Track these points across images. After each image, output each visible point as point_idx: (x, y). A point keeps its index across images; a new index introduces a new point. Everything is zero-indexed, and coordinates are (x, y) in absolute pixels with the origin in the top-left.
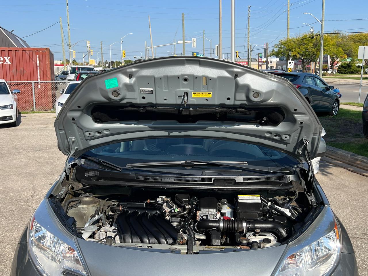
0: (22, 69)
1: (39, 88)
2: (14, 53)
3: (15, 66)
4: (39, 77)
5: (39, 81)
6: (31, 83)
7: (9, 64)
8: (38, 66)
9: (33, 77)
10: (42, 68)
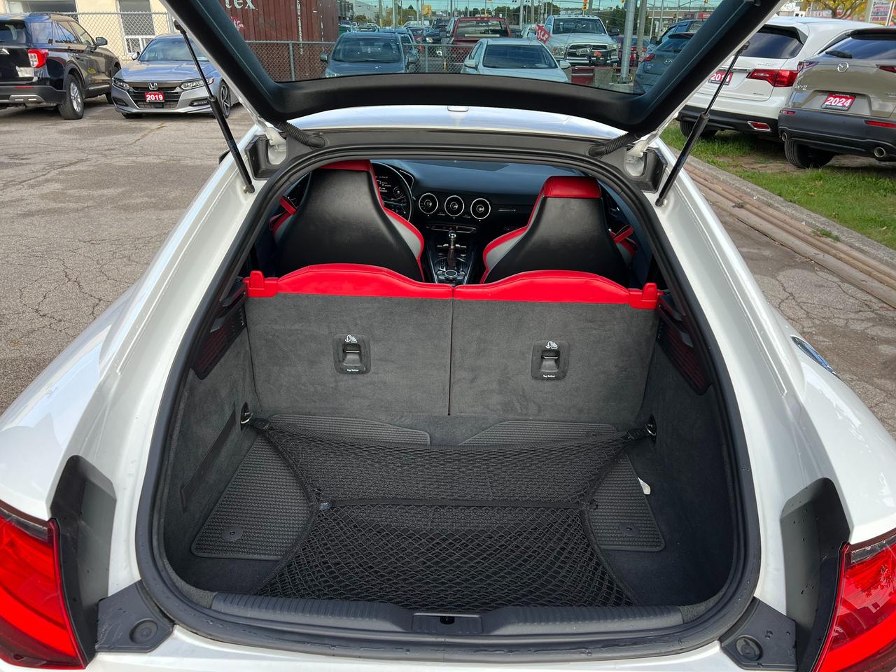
0: (273, 18)
1: (301, 54)
3: (261, 13)
4: (300, 34)
5: (301, 41)
6: (288, 44)
7: (253, 10)
8: (299, 13)
10: (305, 17)
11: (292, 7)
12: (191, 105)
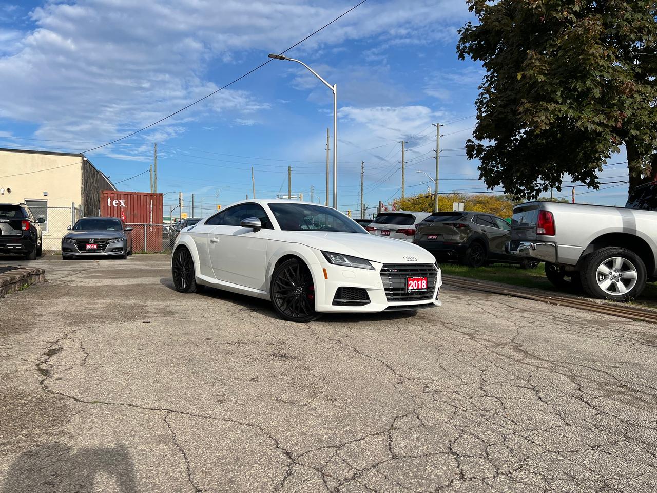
1: (151, 230)
2: (129, 197)
3: (129, 209)
4: (151, 220)
5: (151, 224)
6: (144, 225)
7: (124, 207)
8: (152, 209)
9: (146, 220)
10: (155, 212)
11: (148, 206)
12: (112, 251)
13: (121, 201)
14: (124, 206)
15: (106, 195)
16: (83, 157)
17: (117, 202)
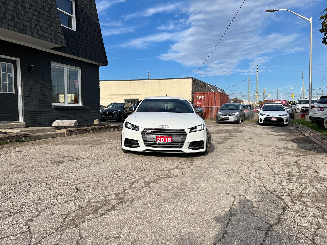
0: (208, 101)
1: (215, 109)
3: (205, 100)
4: (215, 105)
5: (215, 106)
6: (211, 107)
8: (215, 100)
9: (212, 104)
10: (216, 101)
11: (214, 98)
13: (202, 97)
14: (203, 99)
15: (196, 94)
16: (192, 78)
17: (201, 97)
